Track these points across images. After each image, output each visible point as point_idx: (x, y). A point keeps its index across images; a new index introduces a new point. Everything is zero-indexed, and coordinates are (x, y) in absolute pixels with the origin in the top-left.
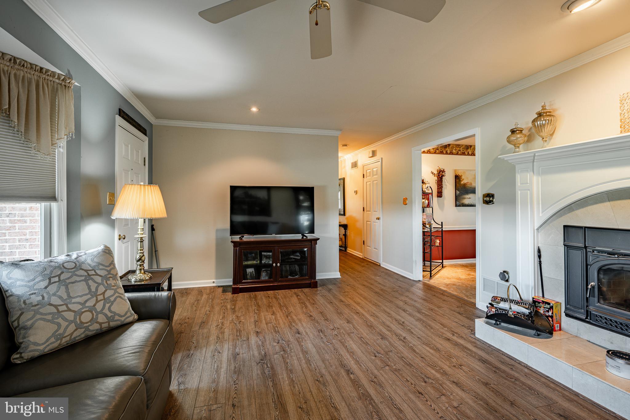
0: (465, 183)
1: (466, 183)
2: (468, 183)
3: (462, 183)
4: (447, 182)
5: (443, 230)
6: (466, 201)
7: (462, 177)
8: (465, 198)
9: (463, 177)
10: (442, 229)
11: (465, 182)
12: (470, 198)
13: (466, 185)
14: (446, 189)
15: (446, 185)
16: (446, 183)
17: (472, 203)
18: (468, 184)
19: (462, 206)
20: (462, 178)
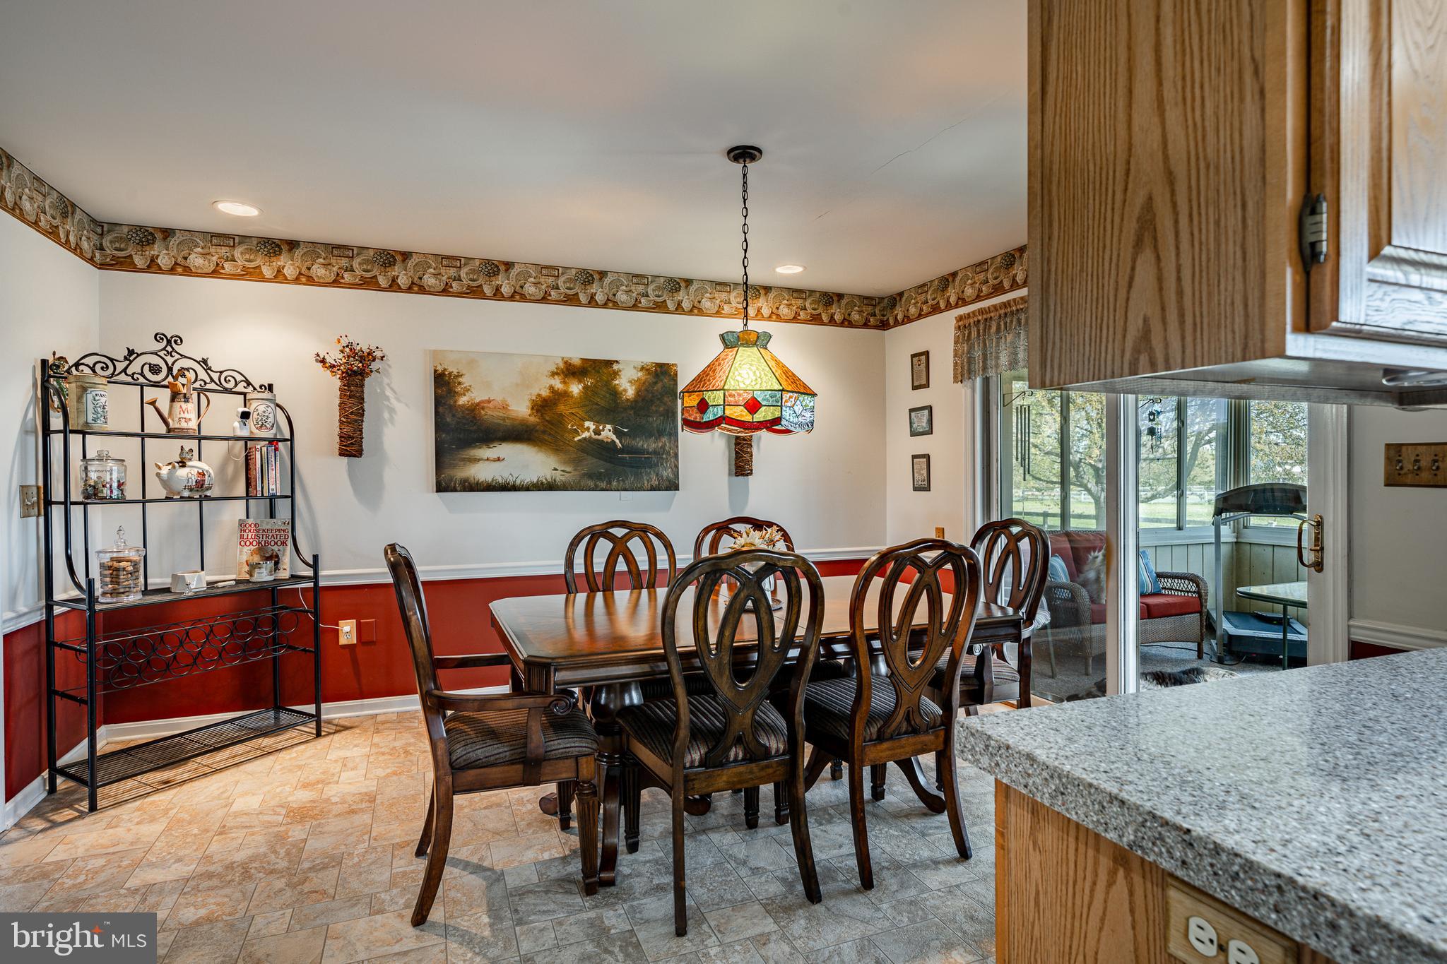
0: (478, 404)
1: (482, 402)
2: (489, 401)
3: (463, 400)
4: (398, 400)
5: (322, 584)
6: (482, 472)
7: (461, 380)
8: (476, 460)
9: (466, 381)
10: (316, 583)
11: (477, 400)
12: (498, 459)
13: (483, 408)
14: (393, 423)
15: (392, 411)
16: (393, 401)
17: (511, 480)
18: (491, 405)
19: (464, 490)
20: (459, 383)
